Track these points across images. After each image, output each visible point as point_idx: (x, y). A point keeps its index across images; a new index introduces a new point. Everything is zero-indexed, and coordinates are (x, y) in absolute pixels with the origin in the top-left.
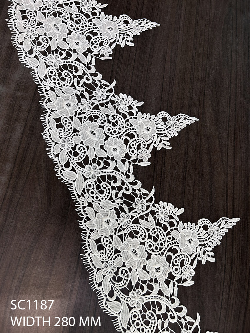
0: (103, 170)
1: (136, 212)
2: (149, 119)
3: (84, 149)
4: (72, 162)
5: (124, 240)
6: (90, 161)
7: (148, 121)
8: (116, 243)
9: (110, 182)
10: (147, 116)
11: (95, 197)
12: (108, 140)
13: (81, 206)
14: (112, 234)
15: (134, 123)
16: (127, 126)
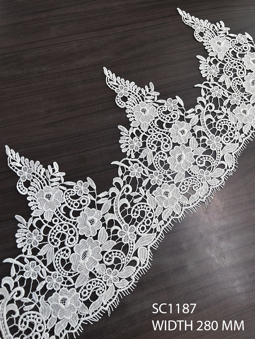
0: (207, 134)
1: (224, 93)
2: (132, 114)
3: (199, 159)
4: (216, 163)
5: (250, 94)
6: (207, 149)
7: (136, 114)
9: (213, 124)
10: (130, 117)
11: (233, 131)
12: (177, 143)
13: (246, 138)
14: (251, 105)
15: (146, 126)
16: (153, 131)
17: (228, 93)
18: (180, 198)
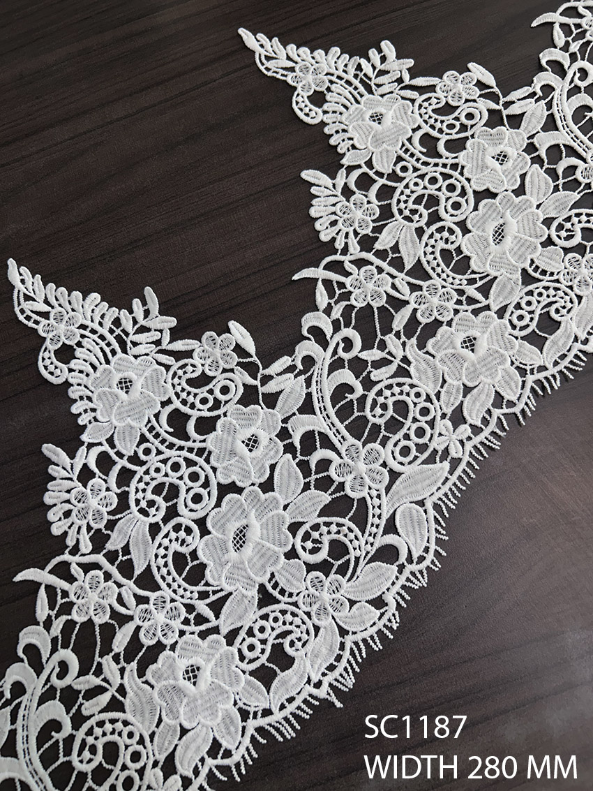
0: (335, 441)
1: (394, 287)
2: (89, 399)
3: (306, 537)
4: (369, 546)
5: (488, 275)
6: (334, 496)
7: (100, 397)
8: (509, 291)
9: (355, 402)
10: (81, 410)
11: (429, 418)
12: (234, 483)
13: (477, 440)
14: (492, 313)
15: (131, 434)
16: (154, 451)
17: (409, 283)
18: (239, 689)
